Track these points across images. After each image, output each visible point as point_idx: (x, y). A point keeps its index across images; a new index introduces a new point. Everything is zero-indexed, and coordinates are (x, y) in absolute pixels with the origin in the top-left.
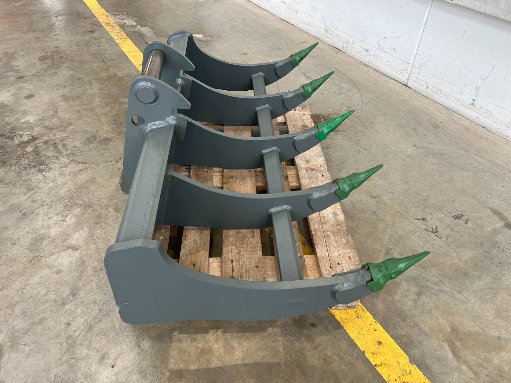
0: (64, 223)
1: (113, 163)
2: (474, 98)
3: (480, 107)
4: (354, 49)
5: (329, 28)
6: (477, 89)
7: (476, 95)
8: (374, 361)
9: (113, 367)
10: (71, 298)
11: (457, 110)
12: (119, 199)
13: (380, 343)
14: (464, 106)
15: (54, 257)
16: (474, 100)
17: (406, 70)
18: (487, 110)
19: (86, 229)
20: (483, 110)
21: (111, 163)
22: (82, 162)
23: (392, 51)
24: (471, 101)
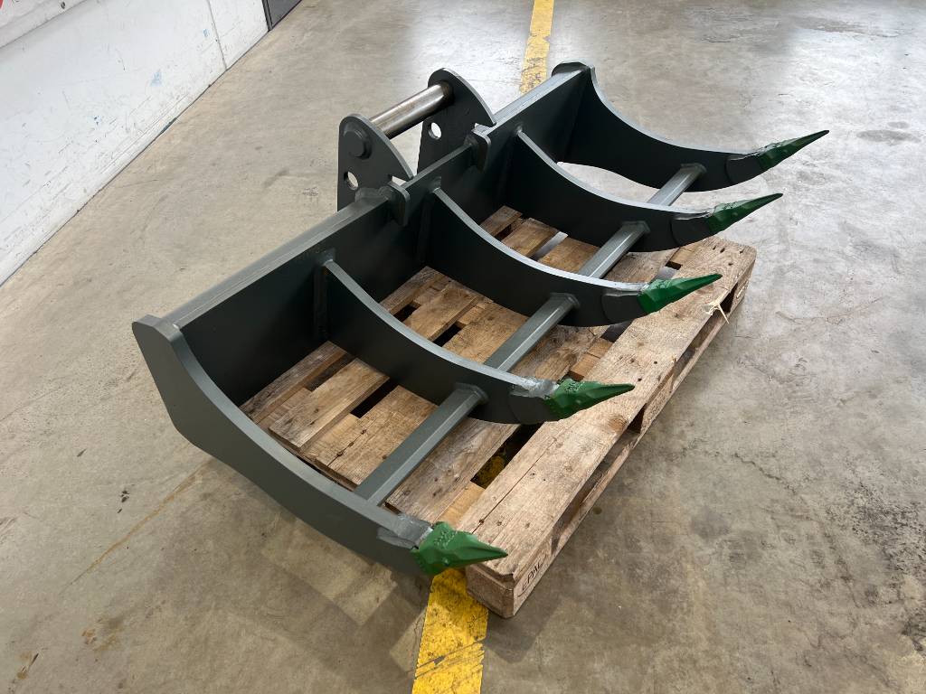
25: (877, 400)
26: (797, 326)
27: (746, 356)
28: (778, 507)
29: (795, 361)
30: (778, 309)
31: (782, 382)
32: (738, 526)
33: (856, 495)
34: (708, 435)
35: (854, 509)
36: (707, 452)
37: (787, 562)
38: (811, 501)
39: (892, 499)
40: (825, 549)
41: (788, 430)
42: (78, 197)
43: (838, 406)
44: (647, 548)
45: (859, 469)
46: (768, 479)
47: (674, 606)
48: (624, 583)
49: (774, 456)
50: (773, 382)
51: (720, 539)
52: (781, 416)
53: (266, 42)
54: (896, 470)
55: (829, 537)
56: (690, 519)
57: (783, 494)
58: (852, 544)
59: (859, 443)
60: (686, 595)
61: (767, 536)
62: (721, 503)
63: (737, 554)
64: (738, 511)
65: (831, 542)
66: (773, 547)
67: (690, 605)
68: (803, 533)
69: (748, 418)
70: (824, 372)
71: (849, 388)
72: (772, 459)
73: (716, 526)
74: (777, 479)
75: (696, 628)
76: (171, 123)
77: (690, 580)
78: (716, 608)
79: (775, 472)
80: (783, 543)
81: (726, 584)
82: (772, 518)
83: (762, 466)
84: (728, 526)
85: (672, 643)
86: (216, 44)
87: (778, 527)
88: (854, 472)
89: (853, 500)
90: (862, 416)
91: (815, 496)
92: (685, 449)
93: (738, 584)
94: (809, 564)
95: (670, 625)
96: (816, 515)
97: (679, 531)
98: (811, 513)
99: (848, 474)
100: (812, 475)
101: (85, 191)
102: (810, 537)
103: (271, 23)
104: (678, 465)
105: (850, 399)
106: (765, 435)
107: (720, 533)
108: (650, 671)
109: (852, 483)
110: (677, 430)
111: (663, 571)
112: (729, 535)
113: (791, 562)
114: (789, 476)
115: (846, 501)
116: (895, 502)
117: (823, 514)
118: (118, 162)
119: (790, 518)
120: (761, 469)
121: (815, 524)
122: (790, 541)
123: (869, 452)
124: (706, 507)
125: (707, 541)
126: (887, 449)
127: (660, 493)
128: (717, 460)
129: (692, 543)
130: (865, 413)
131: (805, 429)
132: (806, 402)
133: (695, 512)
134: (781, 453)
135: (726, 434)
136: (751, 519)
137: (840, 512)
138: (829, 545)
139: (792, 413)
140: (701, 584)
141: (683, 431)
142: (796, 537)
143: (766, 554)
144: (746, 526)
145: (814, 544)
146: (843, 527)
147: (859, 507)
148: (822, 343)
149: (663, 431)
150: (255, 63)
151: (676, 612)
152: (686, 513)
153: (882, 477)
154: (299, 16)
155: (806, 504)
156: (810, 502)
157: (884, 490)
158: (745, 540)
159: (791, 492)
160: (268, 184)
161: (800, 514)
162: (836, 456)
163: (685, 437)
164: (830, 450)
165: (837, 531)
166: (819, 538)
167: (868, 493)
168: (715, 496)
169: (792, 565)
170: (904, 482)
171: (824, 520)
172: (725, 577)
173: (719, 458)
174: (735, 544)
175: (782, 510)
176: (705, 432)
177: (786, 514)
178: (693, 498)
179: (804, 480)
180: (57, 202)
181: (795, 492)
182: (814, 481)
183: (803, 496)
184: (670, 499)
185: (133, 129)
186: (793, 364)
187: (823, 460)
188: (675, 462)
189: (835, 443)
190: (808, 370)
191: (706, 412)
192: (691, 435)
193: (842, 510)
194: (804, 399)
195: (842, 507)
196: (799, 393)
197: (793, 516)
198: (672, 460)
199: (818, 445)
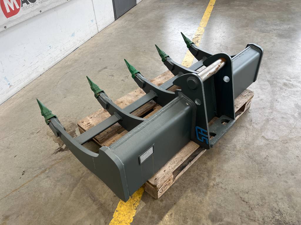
0: (267, 155)
1: (221, 185)
3: (14, 83)
6: (5, 78)
7: (8, 81)
15: (275, 139)
16: (9, 84)
18: (17, 81)
20: (16, 83)
21: (223, 186)
22: (244, 201)
24: (9, 86)
25: (293, 177)
26: (269, 142)
27: (246, 152)
28: (244, 214)
29: (265, 156)
30: (263, 135)
31: (258, 164)
32: (227, 219)
33: (276, 214)
34: (224, 181)
35: (274, 219)
36: (222, 188)
38: (258, 214)
39: (290, 218)
41: (255, 183)
42: (41, 70)
43: (278, 177)
45: (280, 204)
46: (243, 202)
49: (247, 193)
50: (254, 163)
51: (218, 223)
52: (254, 177)
53: (113, 24)
54: (294, 206)
56: (209, 213)
57: (247, 209)
59: (282, 193)
62: (222, 209)
64: (228, 213)
69: (241, 176)
70: (275, 162)
71: (283, 170)
72: (246, 194)
73: (218, 218)
74: (247, 203)
76: (76, 49)
79: (246, 200)
82: (241, 218)
83: (242, 196)
84: (223, 218)
86: (96, 24)
87: (242, 222)
88: (277, 205)
89: (274, 216)
90: (286, 182)
91: (260, 212)
92: (214, 185)
96: (258, 220)
97: (204, 217)
98: (257, 219)
99: (275, 205)
100: (261, 203)
101: (44, 69)
103: (116, 18)
104: (210, 191)
105: (283, 174)
106: (246, 184)
107: (219, 221)
109: (276, 209)
110: (213, 177)
112: (222, 223)
114: (251, 202)
115: (272, 216)
116: (291, 220)
117: (261, 220)
118: (56, 60)
119: (248, 219)
120: (241, 198)
123: (286, 197)
124: (216, 209)
125: (213, 223)
126: (293, 197)
127: (200, 201)
130: (288, 181)
131: (262, 184)
132: (265, 173)
133: (211, 211)
134: (250, 192)
135: (231, 181)
136: (232, 217)
139: (258, 176)
141: (215, 178)
144: (229, 220)
147: (276, 220)
148: (277, 150)
149: (208, 177)
150: (108, 31)
152: (208, 210)
153: (288, 209)
154: (126, 16)
155: (255, 215)
156: (257, 214)
157: (288, 214)
159: (251, 209)
160: (100, 71)
161: (252, 218)
162: (272, 197)
163: (216, 180)
164: (270, 194)
167: (281, 214)
168: (221, 206)
170: (297, 212)
171: (261, 223)
173: (226, 190)
175: (245, 216)
176: (223, 180)
177: (247, 217)
178: (212, 205)
179: (257, 205)
180: (34, 72)
181: (252, 209)
182: (261, 206)
183: (255, 211)
184: (203, 204)
185: (63, 50)
186: (264, 157)
187: (266, 198)
188: (209, 189)
189: (273, 191)
190: (269, 160)
191: (226, 172)
192: (218, 180)
193: (269, 220)
194: (265, 172)
195: (269, 218)
196: (263, 169)
197: (249, 219)
198: (208, 189)
199: (266, 191)
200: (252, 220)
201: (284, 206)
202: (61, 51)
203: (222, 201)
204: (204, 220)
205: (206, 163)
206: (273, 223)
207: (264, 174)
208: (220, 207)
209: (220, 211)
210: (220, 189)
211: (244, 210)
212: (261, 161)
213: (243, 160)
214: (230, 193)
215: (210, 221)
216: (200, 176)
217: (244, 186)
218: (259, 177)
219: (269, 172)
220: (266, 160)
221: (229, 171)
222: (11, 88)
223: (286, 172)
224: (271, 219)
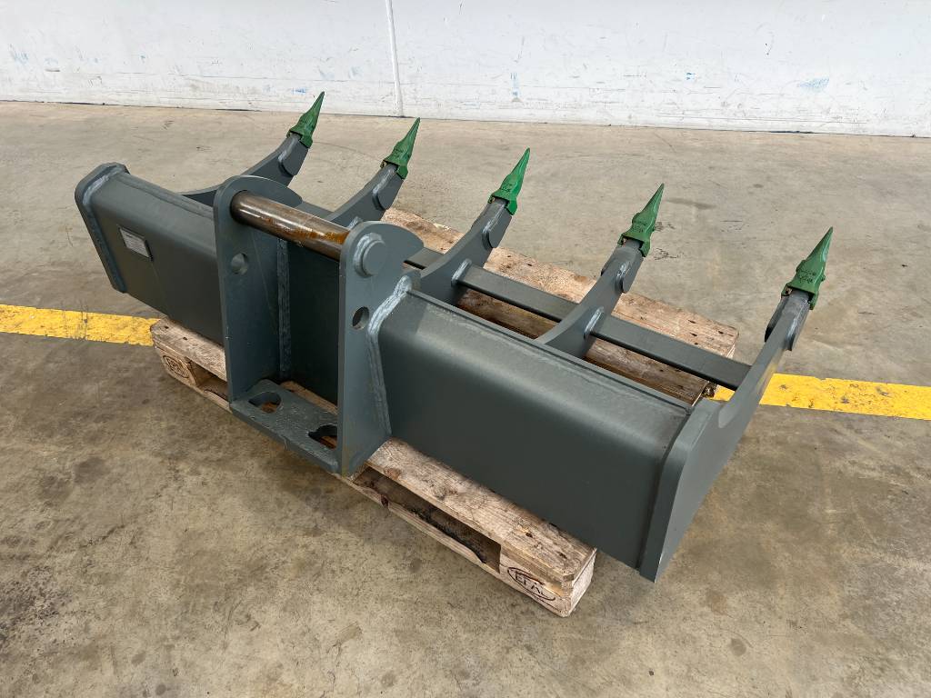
0: (263, 626)
1: (174, 485)
2: (515, 91)
3: (528, 99)
4: (273, 99)
5: (197, 81)
6: (514, 77)
7: (516, 86)
8: (804, 404)
9: (652, 673)
10: (470, 682)
11: (499, 118)
12: (287, 517)
13: (784, 387)
14: (505, 107)
16: (516, 94)
17: (391, 94)
18: (539, 100)
19: (316, 598)
20: (535, 101)
22: (111, 532)
23: (351, 73)
24: (513, 97)
26: (323, 646)
28: (75, 528)
29: (256, 617)
30: (367, 634)
32: (76, 492)
33: (48, 602)
34: (185, 494)
35: (36, 594)
36: (165, 487)
37: (24, 516)
38: (65, 558)
39: (24, 636)
40: (16, 551)
41: (157, 569)
43: (165, 638)
44: (95, 426)
45: (74, 620)
46: (109, 529)
47: (40, 434)
48: (76, 409)
49: (131, 543)
50: (233, 578)
51: (73, 475)
52: (178, 568)
54: (52, 659)
55: (24, 559)
56: (103, 458)
57: (85, 536)
58: (6, 574)
59: (105, 636)
60: (44, 442)
61: (56, 509)
62: (106, 484)
63: (53, 483)
64: (91, 495)
65: (19, 558)
66: (42, 511)
67: (35, 443)
68: (41, 539)
69: (191, 537)
70: (225, 646)
71: (188, 665)
72: (129, 540)
73: (86, 475)
74: (104, 538)
75: (16, 443)
76: (798, 132)
77: (53, 447)
78: (22, 458)
79: (113, 538)
80: (41, 519)
81: (34, 469)
82: (68, 519)
83: (126, 529)
84: (83, 485)
85: (16, 428)
88: (73, 613)
89: (45, 596)
90: (139, 659)
91: (69, 564)
92: (178, 471)
93: (30, 477)
94: (11, 532)
95: (29, 429)
96: (49, 556)
97: (96, 449)
98: (54, 553)
99: (74, 606)
100: (92, 571)
101: (630, 117)
102: (33, 543)
104: (162, 462)
105: (169, 659)
106: (161, 544)
107: (78, 476)
108: (8, 412)
109: (63, 605)
110: (203, 470)
111: (71, 433)
112: (72, 482)
113: (22, 520)
114: (102, 548)
116: (20, 637)
117: (48, 563)
119: (60, 533)
120: (123, 527)
121: (41, 552)
122: (40, 526)
123: (87, 642)
124: (109, 473)
125: (76, 465)
126: (81, 664)
127: (140, 444)
128: (153, 493)
129: (83, 454)
130: (140, 667)
131: (150, 587)
132: (187, 604)
133: (107, 464)
134: (132, 551)
135: (180, 509)
136: (77, 503)
137: (41, 578)
138: (18, 554)
139: (179, 581)
140: (45, 453)
141: (199, 474)
142: (41, 531)
143: (39, 503)
144: (73, 496)
145: (25, 543)
146: (25, 574)
147: (34, 598)
148: (280, 666)
151: (36, 433)
152: (111, 457)
153: (51, 640)
155: (66, 552)
156: (65, 556)
157: (37, 633)
158: (62, 492)
159: (85, 544)
161: (59, 543)
162: (102, 604)
163: (192, 475)
164: (112, 602)
165: (25, 568)
166: (28, 549)
167: (43, 615)
168: (115, 482)
169: (19, 519)
170: (34, 660)
171: (41, 561)
172: (40, 470)
174: (62, 483)
175: (72, 530)
176: (189, 492)
177: (65, 532)
178: (123, 466)
179: (91, 561)
180: (594, 106)
181: (82, 547)
182: (84, 570)
183: (75, 553)
184: (131, 449)
185: (733, 107)
186: (253, 612)
187: (103, 588)
188: (167, 461)
189: (117, 610)
190: (235, 626)
191: (215, 499)
192: (191, 481)
193: (41, 582)
194: (192, 603)
195: (44, 584)
196: (202, 600)
197: (60, 537)
198: (170, 459)
199: (122, 591)
200: (56, 542)
201: (64, 629)
202: (724, 104)
203: (127, 485)
204: (89, 451)
205: (253, 455)
206: (29, 588)
207: (183, 599)
208: (111, 482)
209: (100, 480)
210: (163, 482)
211: (87, 529)
212: (237, 602)
213: (250, 549)
214: (144, 503)
215: (84, 460)
216: (211, 444)
217: (156, 539)
218: (175, 582)
219: (188, 615)
220: (242, 618)
221: (214, 507)
222: (515, 103)
223: (175, 672)
224: (41, 586)
